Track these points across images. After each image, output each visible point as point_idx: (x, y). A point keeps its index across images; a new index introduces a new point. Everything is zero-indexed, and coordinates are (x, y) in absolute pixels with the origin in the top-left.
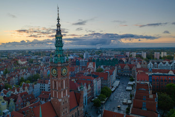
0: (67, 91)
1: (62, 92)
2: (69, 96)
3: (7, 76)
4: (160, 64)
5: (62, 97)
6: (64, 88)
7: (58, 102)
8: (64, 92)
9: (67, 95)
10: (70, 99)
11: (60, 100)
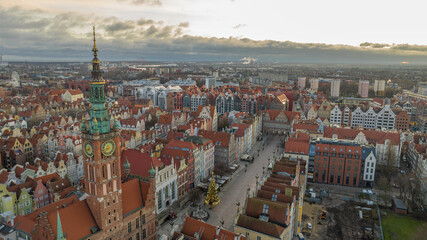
0: (115, 182)
1: (105, 186)
2: (120, 191)
3: (33, 131)
4: (356, 111)
5: (105, 193)
6: (109, 178)
7: (97, 202)
8: (110, 184)
9: (115, 189)
10: (123, 196)
11: (101, 200)
